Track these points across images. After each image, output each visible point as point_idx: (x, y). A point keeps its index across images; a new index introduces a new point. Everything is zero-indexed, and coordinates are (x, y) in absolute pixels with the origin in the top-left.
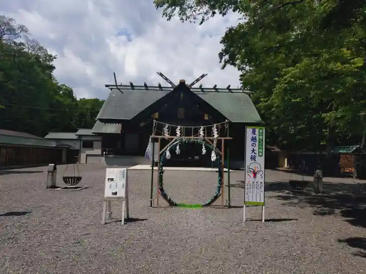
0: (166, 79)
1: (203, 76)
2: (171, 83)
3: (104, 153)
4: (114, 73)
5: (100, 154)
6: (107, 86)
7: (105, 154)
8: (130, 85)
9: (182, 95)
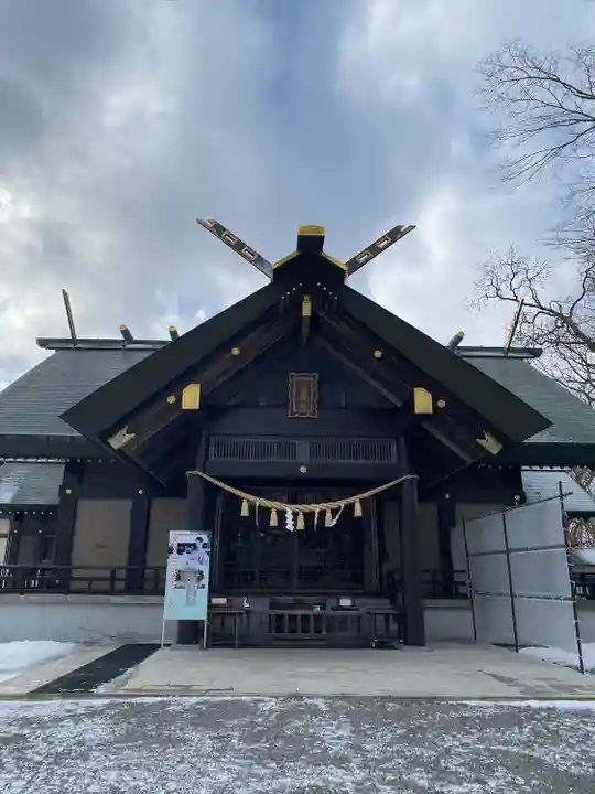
0: (239, 245)
1: (395, 234)
2: (258, 260)
9: (307, 310)
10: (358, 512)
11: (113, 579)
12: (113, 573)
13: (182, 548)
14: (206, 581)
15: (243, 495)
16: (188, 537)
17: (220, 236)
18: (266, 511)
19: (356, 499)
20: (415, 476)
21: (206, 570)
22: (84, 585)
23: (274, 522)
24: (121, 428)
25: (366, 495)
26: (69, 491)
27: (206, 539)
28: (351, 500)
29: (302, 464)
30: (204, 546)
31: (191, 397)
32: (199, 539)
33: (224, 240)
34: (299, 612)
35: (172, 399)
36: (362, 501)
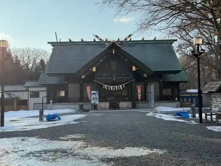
5: (46, 102)
6: (49, 43)
8: (69, 41)
9: (114, 52)
10: (124, 87)
13: (94, 94)
14: (98, 99)
15: (103, 84)
16: (95, 92)
20: (134, 80)
21: (98, 97)
22: (73, 101)
23: (109, 89)
24: (83, 75)
26: (66, 82)
27: (97, 92)
28: (123, 85)
29: (114, 79)
30: (97, 93)
31: (94, 69)
32: (96, 92)
35: (91, 70)
36: (125, 85)
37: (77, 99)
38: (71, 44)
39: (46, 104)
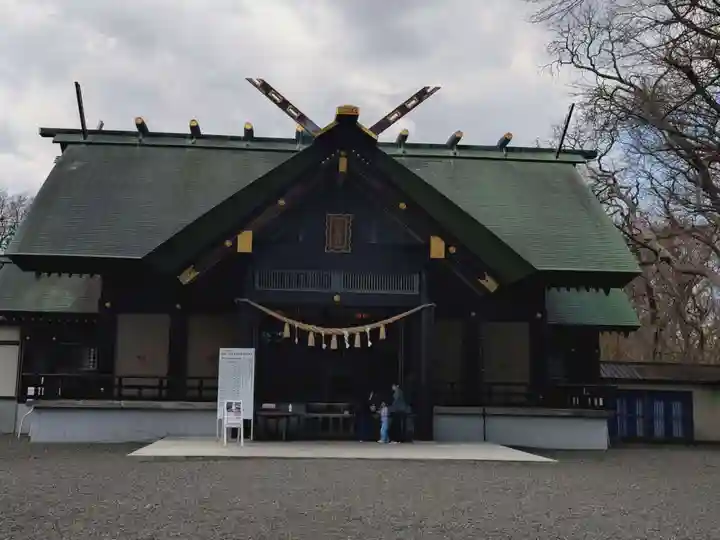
0: (284, 104)
1: (422, 95)
2: (301, 118)
3: (31, 391)
4: (77, 85)
5: (12, 393)
6: (45, 133)
7: (36, 397)
8: (135, 129)
9: (343, 166)
10: (382, 335)
11: (160, 387)
12: (161, 382)
15: (285, 319)
17: (267, 94)
18: (304, 334)
19: (381, 325)
20: (433, 304)
22: (134, 392)
23: (311, 342)
24: (189, 267)
25: (390, 320)
26: (108, 305)
28: (377, 325)
29: (337, 293)
31: (245, 242)
33: (271, 98)
34: (332, 415)
35: (228, 243)
36: (386, 326)
37: (156, 382)
38: (145, 141)
39: (15, 402)
